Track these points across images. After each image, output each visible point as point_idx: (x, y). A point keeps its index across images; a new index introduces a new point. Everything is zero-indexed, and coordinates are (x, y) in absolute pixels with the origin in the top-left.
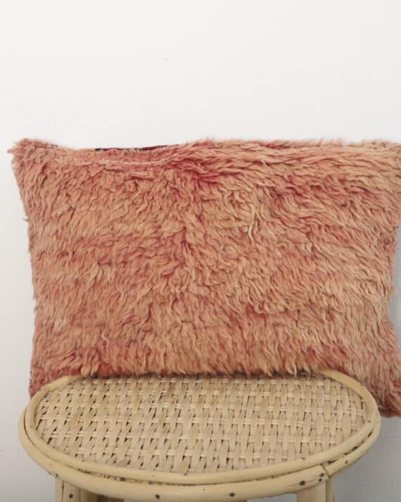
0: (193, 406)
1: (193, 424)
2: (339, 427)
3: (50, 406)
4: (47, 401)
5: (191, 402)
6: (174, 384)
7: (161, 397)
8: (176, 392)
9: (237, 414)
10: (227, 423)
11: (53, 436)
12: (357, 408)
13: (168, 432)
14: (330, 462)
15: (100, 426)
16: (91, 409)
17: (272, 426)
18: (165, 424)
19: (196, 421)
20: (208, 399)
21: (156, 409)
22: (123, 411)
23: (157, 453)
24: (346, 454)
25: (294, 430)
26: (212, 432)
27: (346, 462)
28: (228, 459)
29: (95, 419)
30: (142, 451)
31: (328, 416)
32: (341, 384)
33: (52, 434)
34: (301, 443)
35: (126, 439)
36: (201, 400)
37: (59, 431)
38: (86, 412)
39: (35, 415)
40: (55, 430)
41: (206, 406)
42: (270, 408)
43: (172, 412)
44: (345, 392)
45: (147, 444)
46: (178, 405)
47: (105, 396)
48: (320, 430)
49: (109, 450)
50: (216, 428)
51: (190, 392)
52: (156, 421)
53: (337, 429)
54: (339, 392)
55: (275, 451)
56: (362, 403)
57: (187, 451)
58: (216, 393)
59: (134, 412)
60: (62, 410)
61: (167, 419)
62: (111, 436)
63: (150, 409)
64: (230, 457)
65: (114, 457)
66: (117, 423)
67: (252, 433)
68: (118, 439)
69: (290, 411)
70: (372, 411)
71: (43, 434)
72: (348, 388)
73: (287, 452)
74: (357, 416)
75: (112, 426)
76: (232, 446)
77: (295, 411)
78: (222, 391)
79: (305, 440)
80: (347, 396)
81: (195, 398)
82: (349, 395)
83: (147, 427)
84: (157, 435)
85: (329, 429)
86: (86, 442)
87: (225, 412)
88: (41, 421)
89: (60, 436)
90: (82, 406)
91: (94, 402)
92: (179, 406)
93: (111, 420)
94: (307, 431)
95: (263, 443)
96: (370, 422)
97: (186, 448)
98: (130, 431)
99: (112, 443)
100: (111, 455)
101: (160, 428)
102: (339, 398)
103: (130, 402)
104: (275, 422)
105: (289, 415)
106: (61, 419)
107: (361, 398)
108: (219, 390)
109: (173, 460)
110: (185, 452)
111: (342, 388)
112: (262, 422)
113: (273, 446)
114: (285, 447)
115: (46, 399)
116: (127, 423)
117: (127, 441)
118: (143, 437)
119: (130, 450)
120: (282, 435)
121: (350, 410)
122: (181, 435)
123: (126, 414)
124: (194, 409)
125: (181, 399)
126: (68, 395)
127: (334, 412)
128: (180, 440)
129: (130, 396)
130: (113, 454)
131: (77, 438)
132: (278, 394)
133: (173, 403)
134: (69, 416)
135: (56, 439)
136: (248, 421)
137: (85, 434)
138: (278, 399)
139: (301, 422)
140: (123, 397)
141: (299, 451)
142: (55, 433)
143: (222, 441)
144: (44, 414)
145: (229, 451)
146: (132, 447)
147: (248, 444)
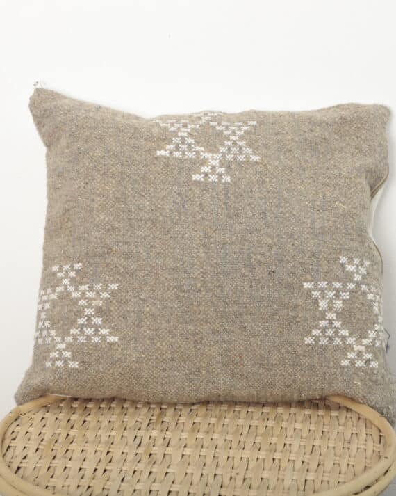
0: (184, 435)
1: (183, 455)
2: (351, 463)
3: (21, 431)
4: (18, 426)
5: (183, 431)
6: (166, 409)
7: (149, 424)
8: (166, 419)
9: (234, 445)
10: (222, 455)
11: (21, 465)
12: (374, 442)
13: (154, 463)
15: (77, 455)
16: (68, 435)
17: (274, 459)
18: (151, 454)
19: (187, 451)
20: (204, 427)
21: (142, 437)
22: (104, 438)
23: (139, 486)
24: (356, 494)
25: (298, 464)
26: (204, 465)
29: (71, 447)
30: (123, 484)
31: (339, 451)
32: (359, 414)
33: (21, 463)
34: (306, 481)
35: (105, 470)
36: (195, 428)
37: (29, 459)
38: (62, 439)
40: (25, 458)
41: (200, 436)
42: (274, 440)
43: (160, 441)
44: (362, 423)
45: (129, 476)
47: (85, 421)
48: (329, 466)
49: (85, 483)
50: (209, 461)
51: (182, 419)
52: (140, 450)
53: (348, 465)
54: (355, 423)
55: (274, 489)
56: (380, 436)
57: (173, 485)
58: (213, 420)
59: (117, 440)
60: (34, 436)
61: (154, 448)
62: (88, 467)
63: (136, 437)
64: (223, 493)
65: (90, 489)
66: (96, 451)
67: (251, 467)
68: (96, 470)
69: (296, 443)
70: (390, 446)
71: (10, 462)
72: (366, 419)
73: (289, 489)
74: (373, 451)
75: (90, 455)
76: (226, 481)
77: (302, 443)
78: (219, 419)
79: (310, 477)
80: (364, 428)
81: (189, 426)
82: (366, 427)
83: (130, 457)
84: (140, 467)
85: (339, 464)
86: (59, 471)
87: (221, 443)
88: (9, 447)
89: (29, 466)
90: (58, 431)
91: (72, 428)
92: (168, 434)
93: (90, 449)
94: (313, 466)
95: (262, 479)
96: (386, 458)
97: (173, 482)
98: (110, 461)
99: (89, 474)
100: (86, 488)
101: (145, 459)
102: (354, 430)
103: (112, 429)
104: (277, 456)
105: (295, 448)
106: (32, 446)
107: (380, 431)
108: (216, 417)
109: (157, 494)
110: (171, 486)
111: (359, 419)
112: (262, 455)
113: (273, 483)
114: (287, 484)
115: (16, 423)
116: (108, 452)
117: (107, 472)
118: (124, 468)
119: (109, 483)
120: (285, 470)
121: (365, 445)
122: (168, 468)
123: (107, 442)
124: (186, 439)
125: (172, 426)
126: (43, 419)
127: (347, 446)
128: (167, 473)
129: (114, 422)
130: (89, 487)
131: (49, 468)
132: (284, 424)
133: (162, 430)
134: (42, 443)
135: (25, 468)
136: (246, 454)
137: (58, 464)
138: (284, 429)
139: (308, 456)
140: (105, 423)
141: (302, 488)
142: (24, 461)
143: (215, 475)
144: (14, 439)
145: (221, 487)
146: (111, 479)
147: (244, 479)
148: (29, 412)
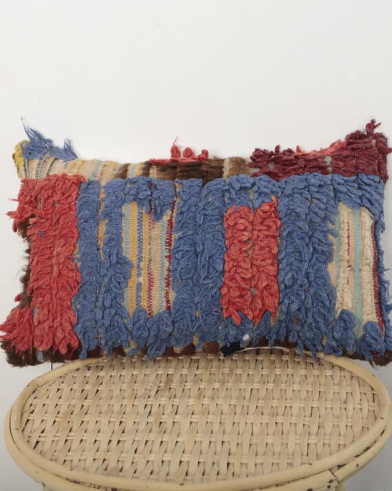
0: (191, 401)
1: (191, 423)
2: (349, 424)
3: (38, 403)
4: (35, 398)
5: (189, 397)
6: (172, 375)
7: (157, 391)
8: (173, 385)
9: (238, 410)
10: (228, 421)
11: (40, 439)
12: (368, 401)
13: (164, 432)
14: (340, 466)
15: (91, 426)
16: (82, 406)
17: (276, 423)
18: (161, 423)
19: (195, 418)
20: (209, 393)
21: (152, 405)
22: (117, 408)
23: (151, 457)
24: (357, 456)
25: (300, 427)
26: (212, 432)
27: (357, 466)
28: (228, 464)
29: (86, 418)
30: (136, 456)
31: (337, 412)
32: (351, 373)
33: (39, 437)
34: (308, 444)
35: (119, 441)
36: (201, 395)
37: (47, 432)
38: (77, 410)
39: (22, 415)
40: (42, 432)
41: (206, 401)
42: (275, 403)
43: (169, 409)
44: (355, 382)
45: (141, 447)
46: (175, 400)
47: (98, 391)
48: (328, 427)
49: (100, 456)
50: (216, 427)
51: (188, 385)
52: (151, 419)
53: (347, 426)
54: (349, 382)
55: (280, 454)
56: (374, 394)
57: (184, 455)
58: (217, 385)
59: (128, 409)
60: (51, 408)
61: (164, 417)
62: (103, 439)
63: (146, 405)
64: (231, 461)
65: (106, 463)
66: (109, 422)
67: (255, 432)
68: (110, 441)
69: (296, 406)
70: (384, 405)
71: (29, 437)
72: (358, 378)
73: (293, 454)
74: (369, 410)
75: (104, 426)
76: (234, 449)
77: (302, 405)
78: (223, 382)
79: (313, 440)
80: (357, 387)
81: (195, 392)
82: (359, 386)
83: (142, 427)
84: (152, 436)
85: (338, 426)
86: (75, 445)
87: (226, 408)
88: (28, 421)
89: (48, 439)
90: (73, 402)
91: (86, 398)
92: (176, 402)
93: (104, 420)
94: (314, 429)
95: (267, 444)
96: (382, 418)
97: (183, 452)
98: (123, 432)
99: (104, 446)
100: (102, 460)
101: (156, 428)
102: (349, 389)
103: (124, 398)
104: (280, 420)
105: (295, 411)
106: (50, 419)
107: (373, 389)
108: (219, 382)
109: (169, 465)
110: (182, 456)
111: (352, 377)
112: (265, 419)
113: (277, 449)
114: (291, 448)
115: (33, 396)
116: (121, 423)
117: (120, 444)
118: (137, 439)
119: (123, 455)
120: (288, 434)
121: (361, 404)
122: (178, 436)
123: (119, 413)
124: (193, 405)
125: (179, 393)
126: (58, 390)
127: (343, 406)
128: (177, 442)
129: (125, 390)
130: (104, 460)
131: (66, 441)
132: (283, 386)
133: (170, 398)
134: (59, 415)
135: (44, 442)
136: (250, 418)
137: (75, 437)
138: (283, 391)
139: (308, 419)
140: (116, 392)
141: (306, 453)
142: (42, 435)
143: (223, 442)
144: (32, 412)
145: (229, 454)
146: (125, 450)
147: (250, 445)
148: (45, 384)
